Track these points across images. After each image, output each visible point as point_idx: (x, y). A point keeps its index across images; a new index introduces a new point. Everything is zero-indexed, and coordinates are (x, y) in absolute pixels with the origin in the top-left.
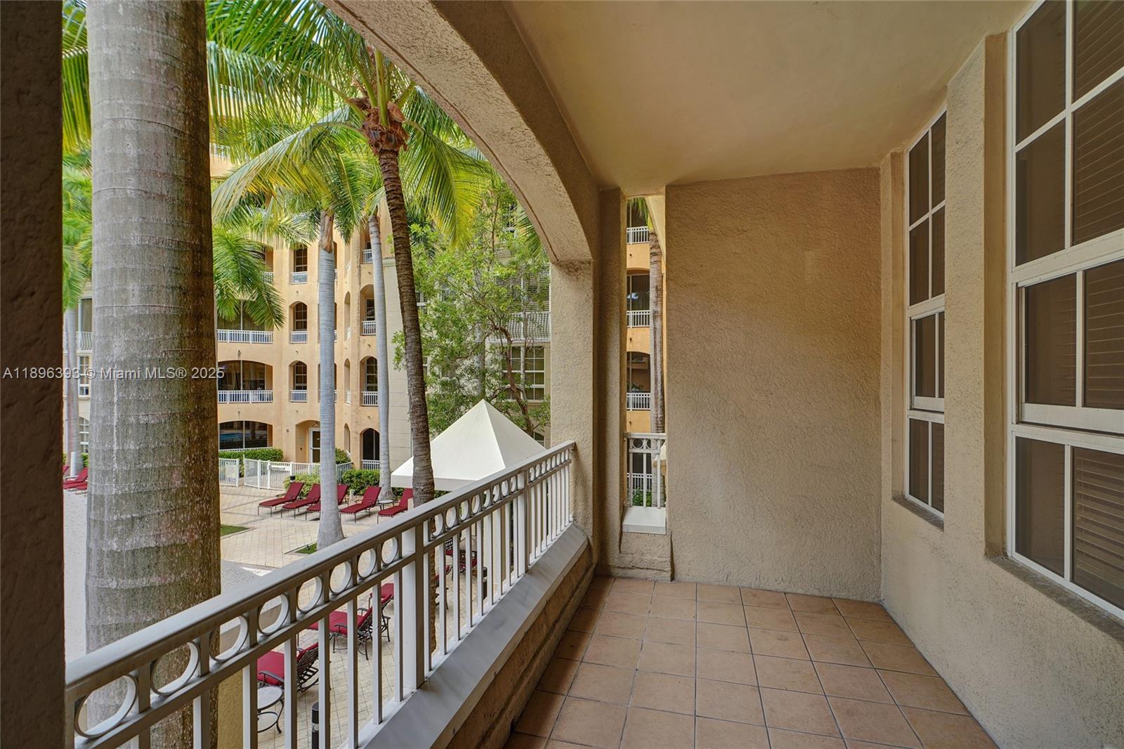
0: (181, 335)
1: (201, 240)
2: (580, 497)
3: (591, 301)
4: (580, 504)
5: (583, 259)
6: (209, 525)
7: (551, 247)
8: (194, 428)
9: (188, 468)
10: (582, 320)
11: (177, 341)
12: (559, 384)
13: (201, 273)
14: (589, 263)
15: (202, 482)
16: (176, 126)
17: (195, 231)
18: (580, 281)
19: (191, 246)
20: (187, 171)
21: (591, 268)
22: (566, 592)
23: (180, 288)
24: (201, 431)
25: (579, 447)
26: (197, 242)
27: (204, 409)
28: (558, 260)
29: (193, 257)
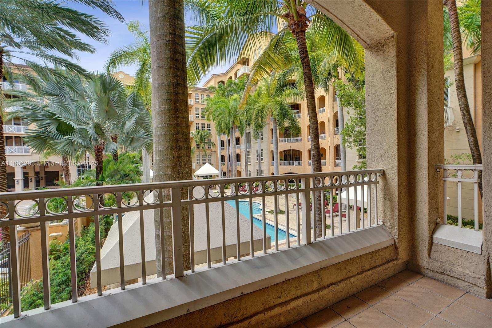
0: (170, 117)
1: (177, 80)
2: (388, 209)
3: (395, 65)
4: (388, 214)
5: (387, 35)
6: (183, 191)
7: (358, 36)
8: (175, 153)
9: (173, 167)
10: (387, 82)
11: (168, 119)
12: (372, 130)
13: (177, 93)
14: (393, 37)
15: (179, 174)
16: (167, 39)
17: (174, 77)
18: (386, 52)
19: (173, 83)
20: (171, 55)
21: (395, 40)
22: (354, 269)
23: (169, 99)
24: (178, 154)
25: (387, 172)
26: (175, 81)
27: (180, 145)
28: (369, 45)
29: (174, 87)
